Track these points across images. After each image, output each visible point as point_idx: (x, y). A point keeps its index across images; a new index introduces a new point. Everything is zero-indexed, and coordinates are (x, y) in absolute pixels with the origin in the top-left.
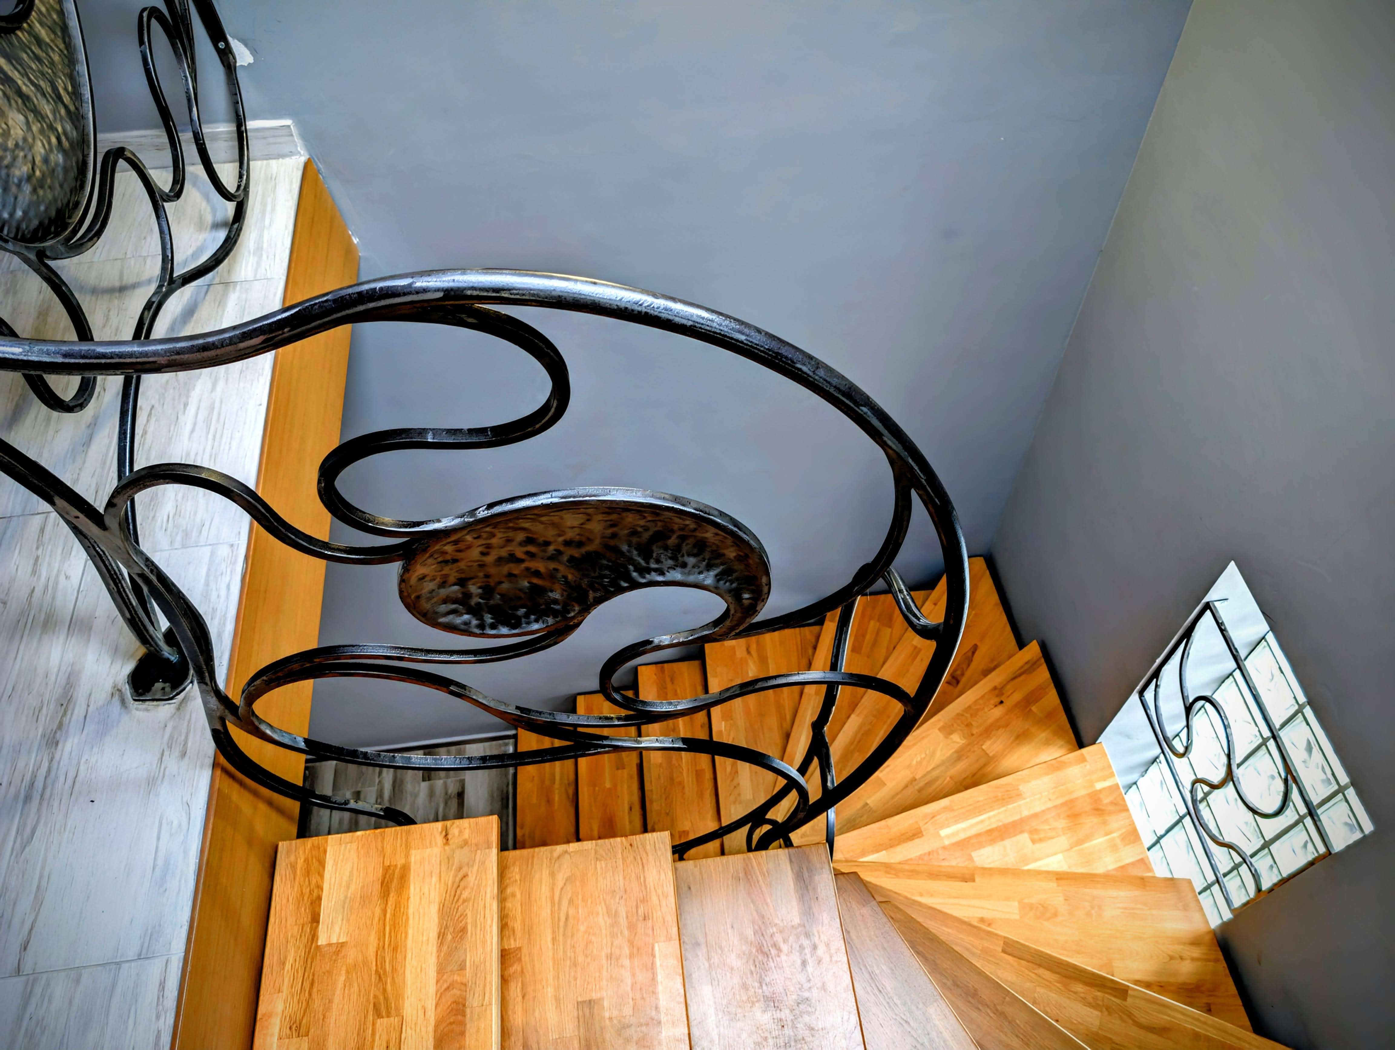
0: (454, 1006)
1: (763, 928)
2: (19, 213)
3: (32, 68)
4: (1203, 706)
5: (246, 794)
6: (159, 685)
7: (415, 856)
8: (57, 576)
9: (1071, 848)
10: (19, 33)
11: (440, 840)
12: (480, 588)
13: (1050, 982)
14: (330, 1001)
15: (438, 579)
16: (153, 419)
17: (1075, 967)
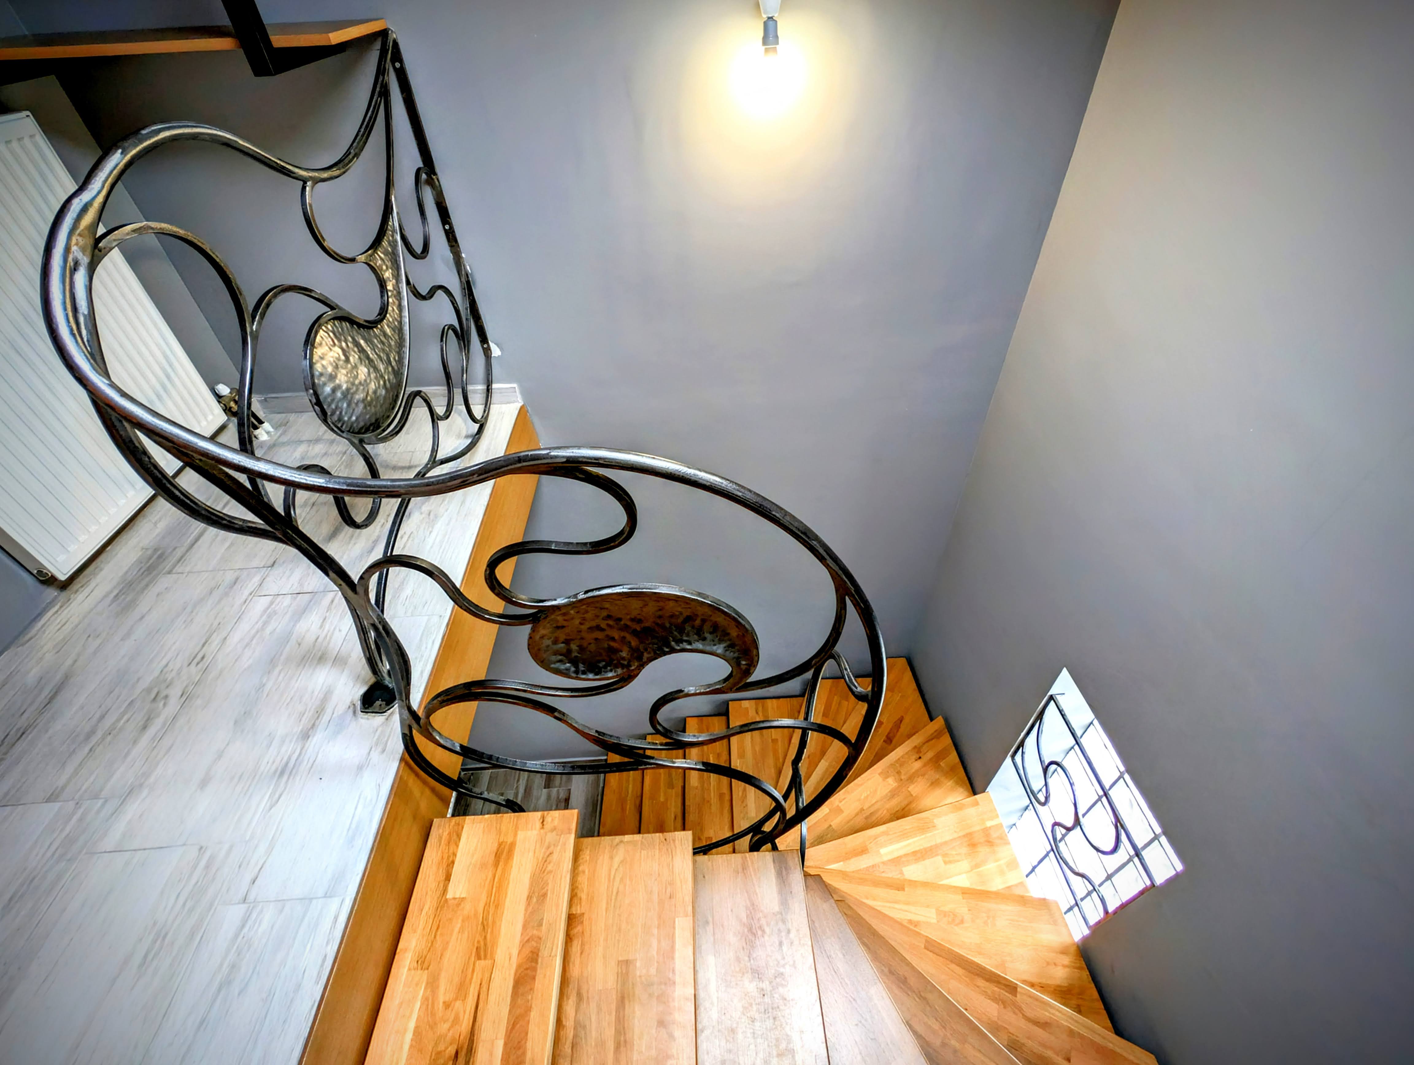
0: (530, 955)
1: (753, 913)
2: (354, 418)
3: (378, 347)
4: (1056, 770)
5: (419, 782)
6: (378, 703)
7: (521, 835)
8: (335, 629)
9: (972, 870)
10: (375, 330)
11: (538, 825)
12: (578, 646)
13: (959, 975)
14: (448, 943)
15: (552, 639)
16: (411, 539)
17: (978, 965)
